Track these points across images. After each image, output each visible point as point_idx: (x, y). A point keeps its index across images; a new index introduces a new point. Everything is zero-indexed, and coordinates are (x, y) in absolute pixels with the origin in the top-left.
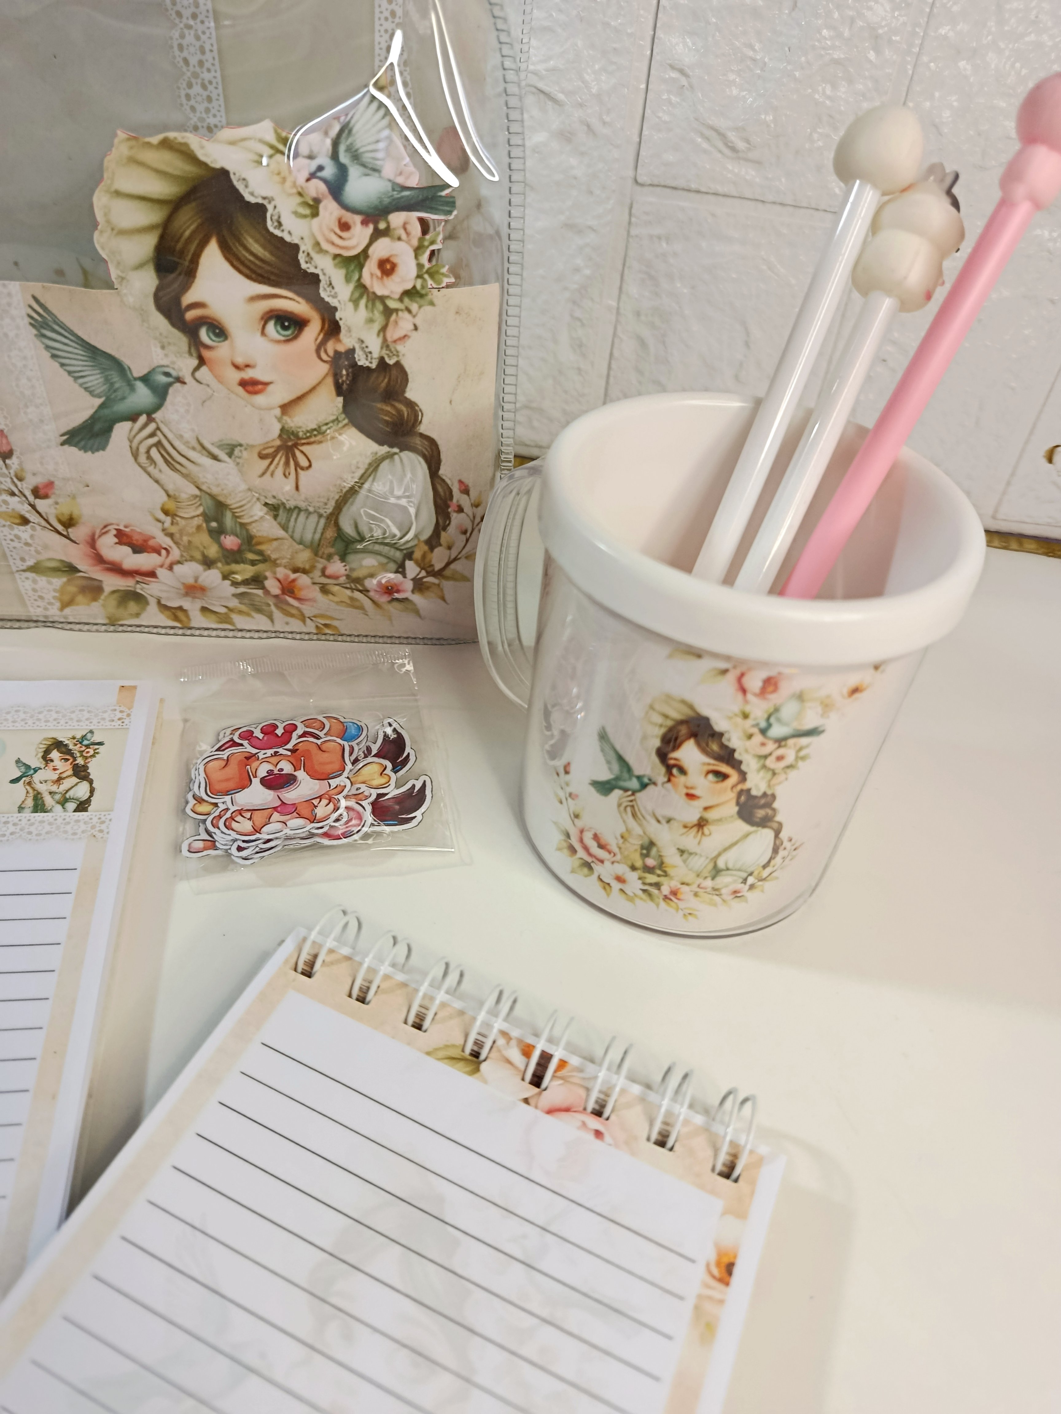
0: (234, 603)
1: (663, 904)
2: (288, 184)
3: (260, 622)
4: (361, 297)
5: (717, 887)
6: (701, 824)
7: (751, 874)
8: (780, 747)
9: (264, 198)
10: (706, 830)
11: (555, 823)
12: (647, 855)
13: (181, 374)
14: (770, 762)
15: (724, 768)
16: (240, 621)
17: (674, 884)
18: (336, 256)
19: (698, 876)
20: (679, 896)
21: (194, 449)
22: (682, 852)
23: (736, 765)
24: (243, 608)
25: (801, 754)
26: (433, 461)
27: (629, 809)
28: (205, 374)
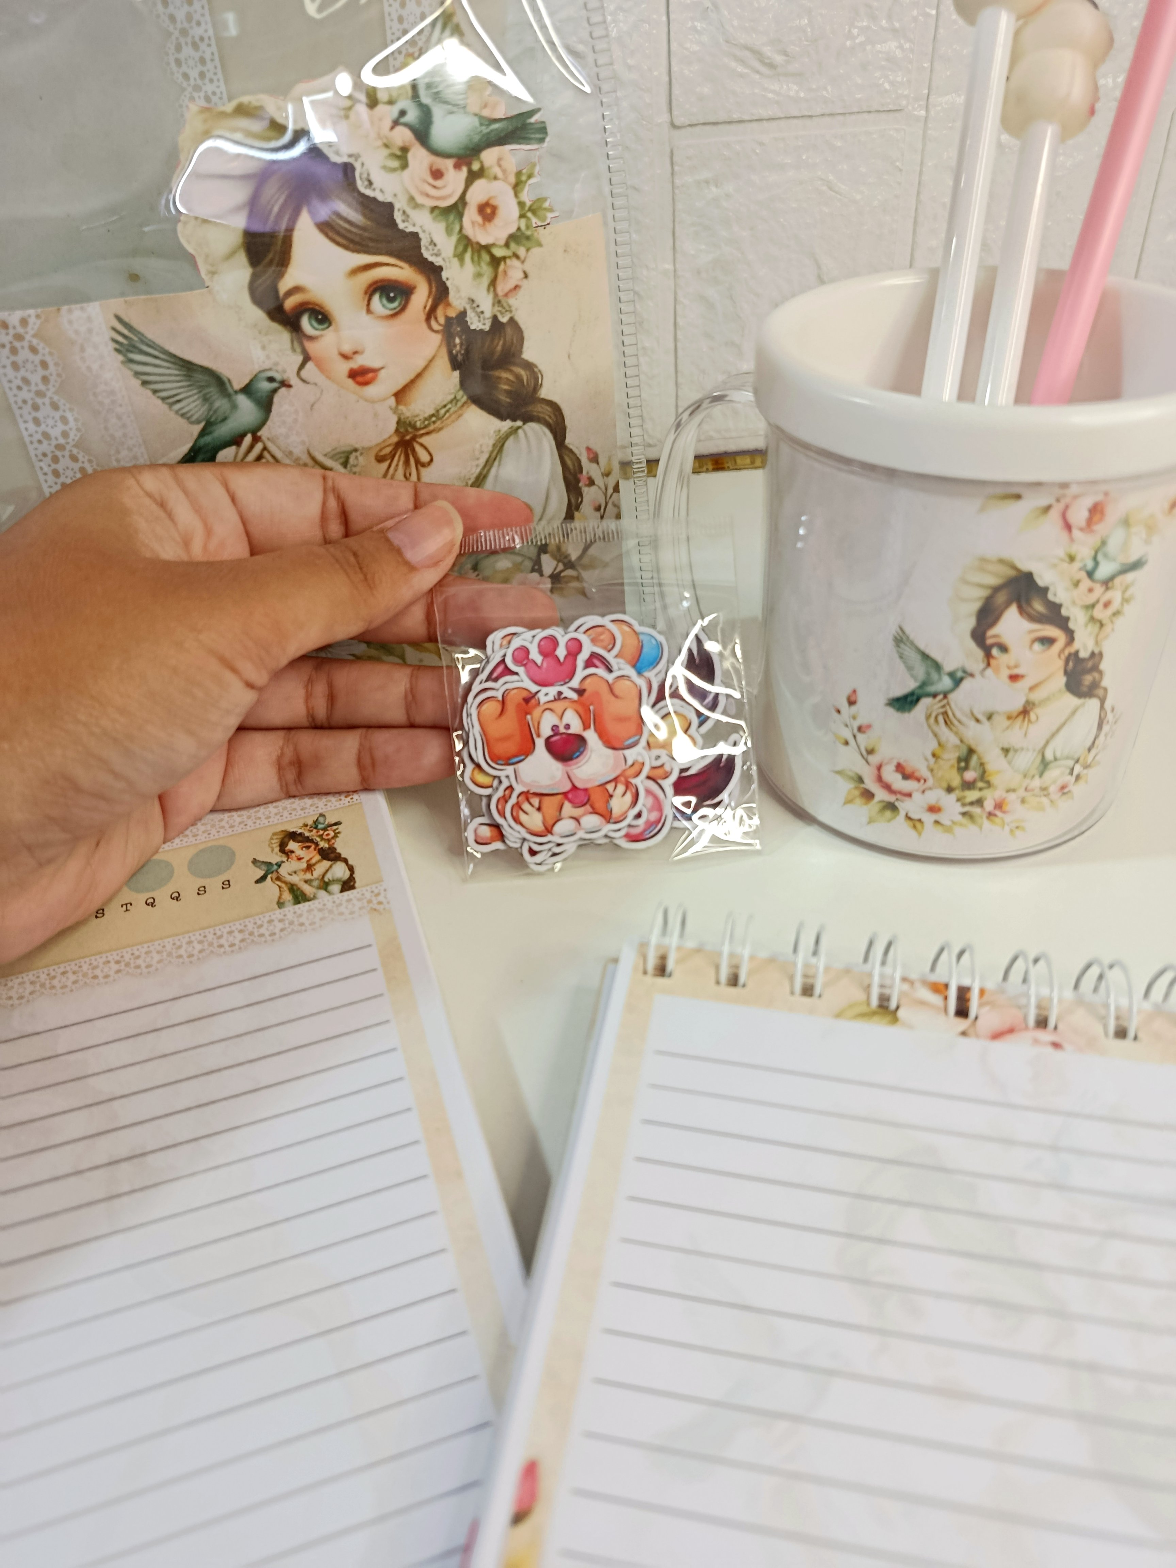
1: (986, 824)
4: (465, 250)
5: (1044, 786)
6: (1027, 710)
7: (1077, 761)
9: (350, 157)
10: (1032, 716)
11: (839, 772)
12: (966, 768)
13: (285, 377)
14: (1098, 612)
15: (1052, 631)
17: (999, 794)
18: (433, 209)
19: (1025, 776)
20: (1005, 808)
22: (1006, 751)
23: (1062, 623)
25: (1127, 594)
26: (559, 431)
27: (941, 718)
28: (311, 372)
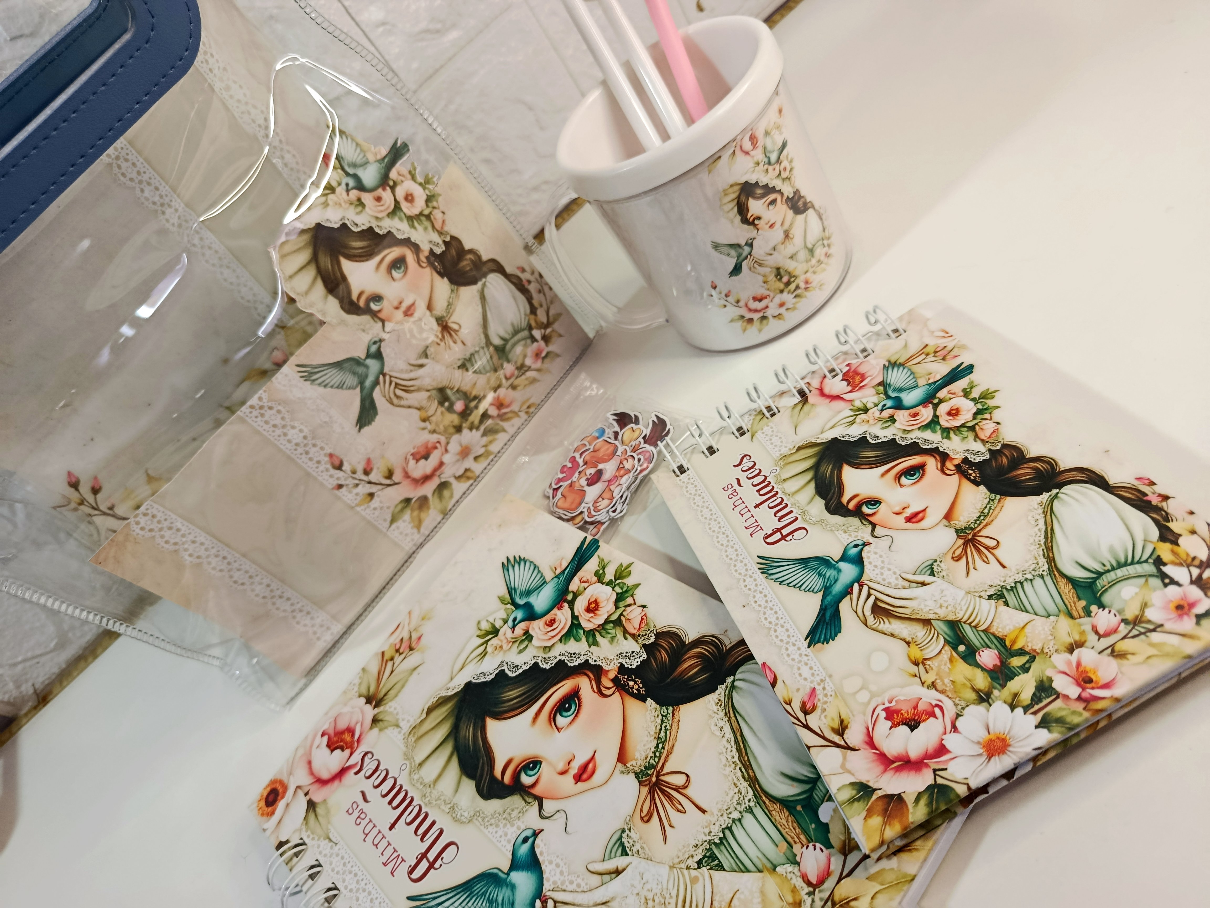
0: (485, 440)
1: (807, 294)
2: (343, 204)
3: (502, 438)
4: (413, 222)
5: (818, 260)
6: (787, 235)
7: (823, 239)
9: (341, 220)
10: (791, 236)
11: (731, 321)
12: (781, 277)
13: (379, 338)
14: (784, 175)
15: (772, 197)
16: (494, 448)
17: (803, 277)
19: (807, 262)
20: (810, 282)
21: (411, 371)
22: (791, 257)
23: (773, 190)
24: (490, 438)
25: (789, 159)
26: (501, 270)
27: (756, 265)
28: (389, 326)
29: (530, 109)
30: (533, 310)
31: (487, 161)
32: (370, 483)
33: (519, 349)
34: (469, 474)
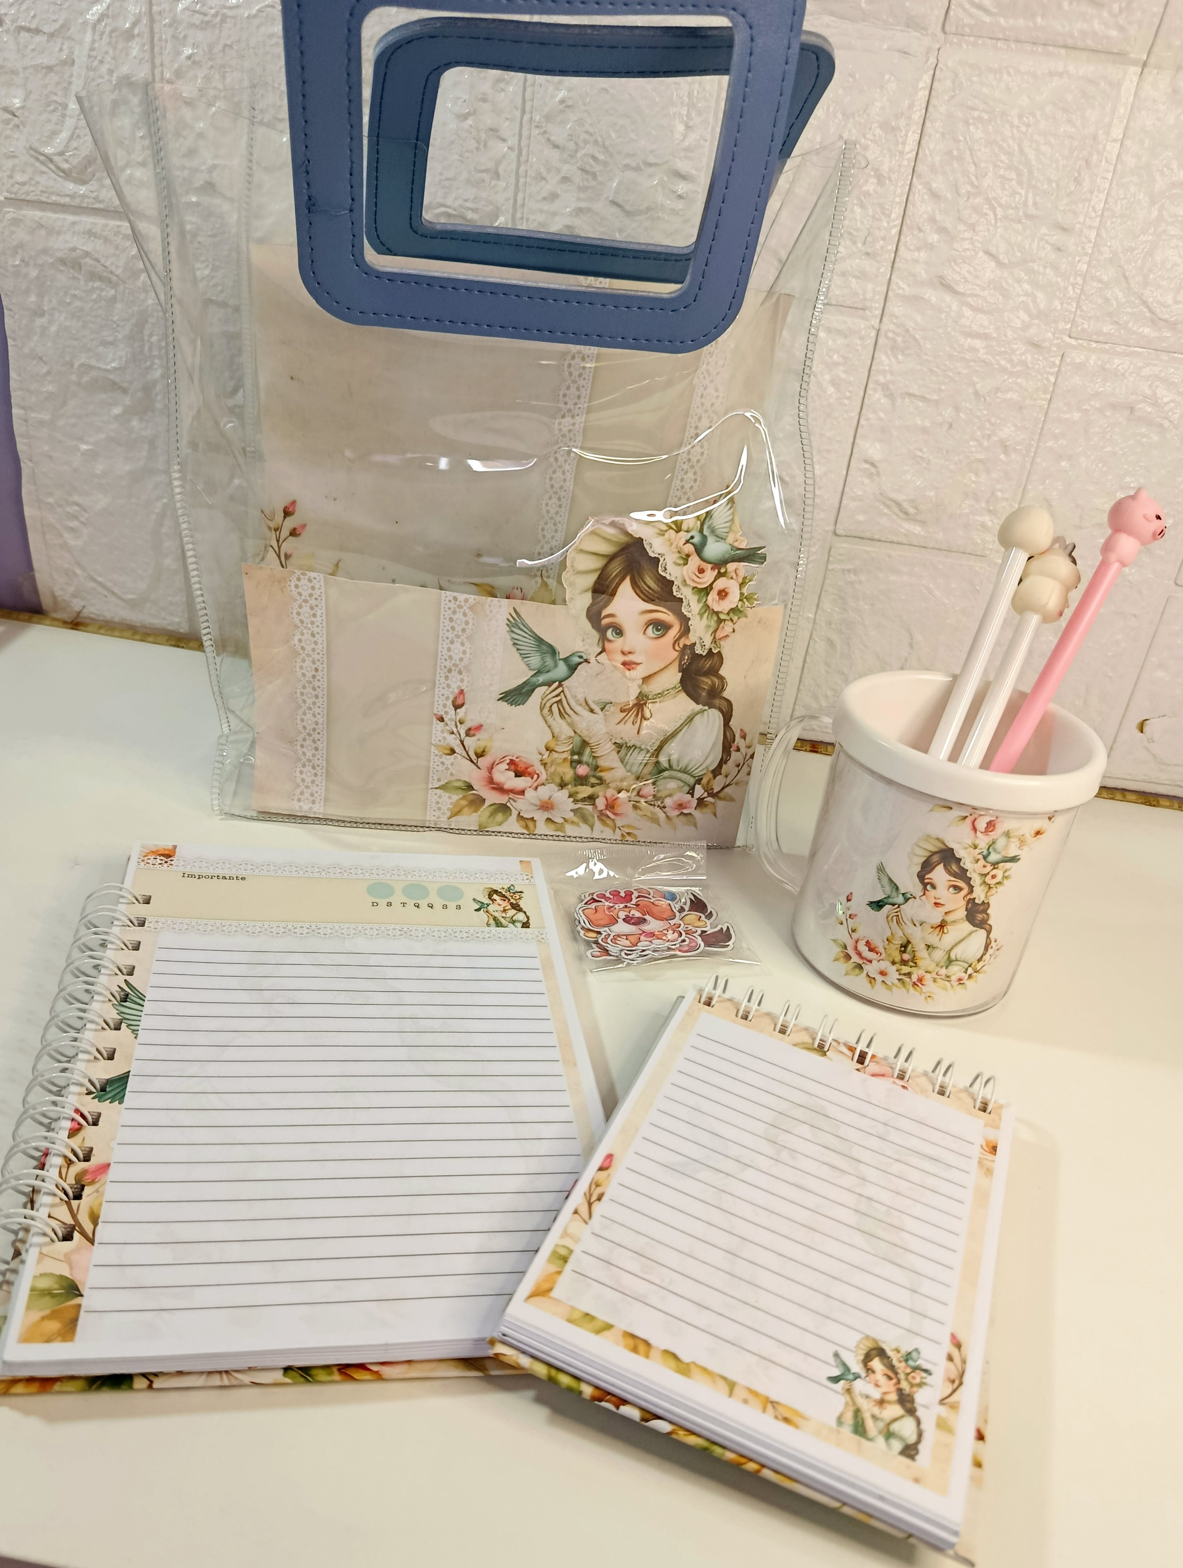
0: (570, 816)
1: (911, 989)
2: (674, 546)
3: (584, 830)
4: (705, 612)
5: (948, 975)
6: (942, 926)
7: (970, 966)
8: (994, 868)
9: (659, 554)
10: (945, 930)
11: (834, 941)
12: (904, 952)
14: (988, 879)
15: (960, 883)
16: (570, 830)
17: (921, 972)
18: (694, 588)
19: (937, 965)
20: (923, 982)
21: (581, 705)
22: (928, 947)
23: (968, 880)
24: (576, 819)
25: (1006, 874)
26: (727, 716)
27: (895, 918)
28: (603, 657)
29: (911, 645)
30: (716, 772)
31: (831, 643)
32: (462, 742)
33: (672, 785)
34: (530, 824)
